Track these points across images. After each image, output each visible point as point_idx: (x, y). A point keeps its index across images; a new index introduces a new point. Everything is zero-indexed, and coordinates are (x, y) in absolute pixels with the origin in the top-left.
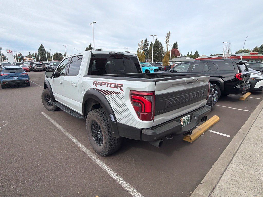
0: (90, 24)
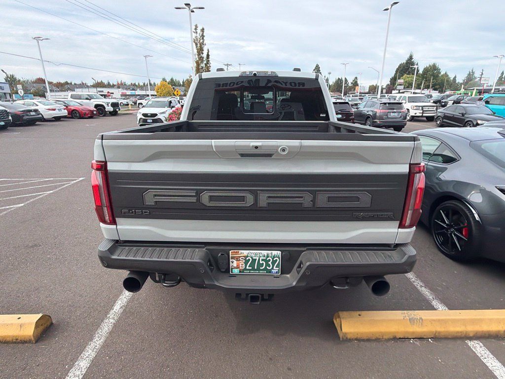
0: (385, 10)
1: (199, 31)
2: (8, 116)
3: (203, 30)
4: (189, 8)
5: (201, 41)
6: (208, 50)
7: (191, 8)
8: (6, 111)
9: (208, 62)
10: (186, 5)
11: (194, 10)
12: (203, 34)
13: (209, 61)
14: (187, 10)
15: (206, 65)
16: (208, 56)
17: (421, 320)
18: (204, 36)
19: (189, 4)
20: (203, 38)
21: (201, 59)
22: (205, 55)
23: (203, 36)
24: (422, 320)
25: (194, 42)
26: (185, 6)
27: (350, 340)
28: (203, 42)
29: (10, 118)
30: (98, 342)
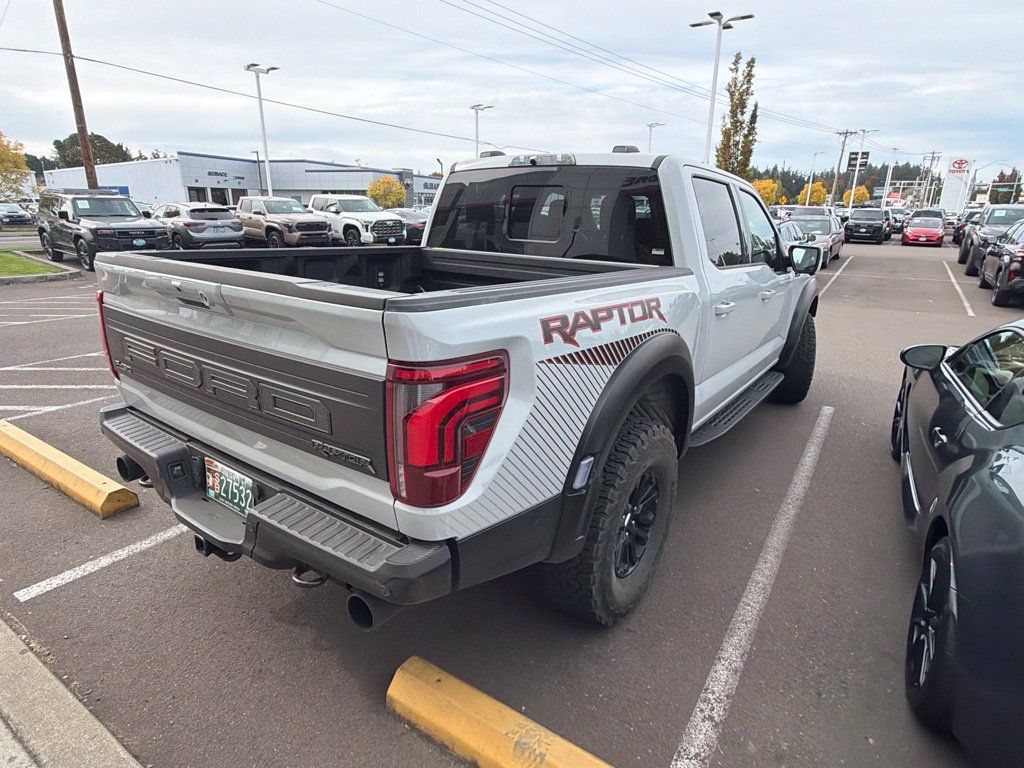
1: (743, 66)
2: (402, 229)
3: (751, 64)
4: (719, 21)
5: (745, 87)
6: (756, 106)
7: (724, 20)
8: (401, 222)
9: (752, 130)
10: (712, 15)
11: (732, 23)
12: (750, 71)
13: (753, 128)
14: (715, 26)
15: (746, 136)
16: (754, 117)
17: (538, 759)
18: (752, 76)
19: (718, 14)
20: (749, 81)
21: (737, 125)
22: (747, 117)
23: (749, 76)
24: (543, 760)
25: (729, 90)
26: (709, 19)
27: (399, 718)
28: (748, 88)
29: (405, 232)
30: (144, 545)
